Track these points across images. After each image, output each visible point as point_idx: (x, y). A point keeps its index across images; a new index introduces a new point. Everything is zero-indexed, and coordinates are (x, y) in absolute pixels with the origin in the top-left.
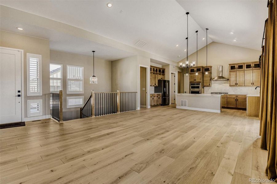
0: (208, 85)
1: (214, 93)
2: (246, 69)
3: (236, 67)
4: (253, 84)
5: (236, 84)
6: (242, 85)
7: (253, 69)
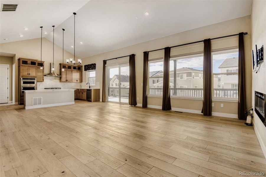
0: (42, 80)
1: (50, 88)
2: (73, 70)
3: (66, 67)
4: (77, 81)
5: (67, 80)
6: (71, 81)
7: (78, 70)
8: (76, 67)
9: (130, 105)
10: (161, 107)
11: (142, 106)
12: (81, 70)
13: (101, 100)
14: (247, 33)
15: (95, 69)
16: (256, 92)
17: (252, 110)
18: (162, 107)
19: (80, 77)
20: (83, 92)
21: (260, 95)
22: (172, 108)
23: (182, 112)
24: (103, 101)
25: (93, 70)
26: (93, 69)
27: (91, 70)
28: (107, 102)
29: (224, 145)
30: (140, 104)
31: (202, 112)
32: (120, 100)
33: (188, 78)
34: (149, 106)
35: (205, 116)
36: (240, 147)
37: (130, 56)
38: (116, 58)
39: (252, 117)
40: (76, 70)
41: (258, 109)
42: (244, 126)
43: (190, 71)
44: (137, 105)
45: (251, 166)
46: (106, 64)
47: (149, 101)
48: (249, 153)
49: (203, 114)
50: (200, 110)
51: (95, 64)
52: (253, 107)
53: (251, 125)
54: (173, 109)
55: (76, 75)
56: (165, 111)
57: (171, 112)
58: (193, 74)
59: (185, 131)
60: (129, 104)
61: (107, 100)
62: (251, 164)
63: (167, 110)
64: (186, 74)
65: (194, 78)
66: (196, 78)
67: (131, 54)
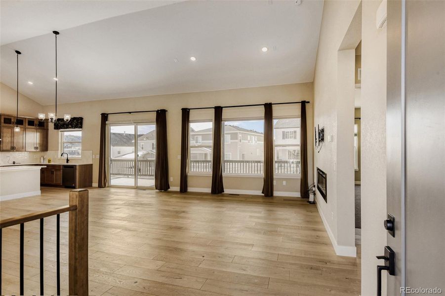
2: (27, 126)
3: (12, 121)
4: (36, 148)
5: (13, 147)
6: (22, 149)
7: (38, 128)
8: (33, 122)
9: (157, 191)
10: (209, 190)
11: (179, 190)
12: (45, 128)
13: (95, 184)
14: (308, 102)
15: (81, 127)
16: (318, 169)
17: (314, 186)
18: (211, 189)
19: (43, 141)
20: (53, 170)
21: (321, 173)
22: (224, 190)
23: (238, 195)
24: (100, 186)
25: (76, 129)
26: (76, 127)
27: (70, 128)
28: (108, 187)
29: (292, 226)
30: (175, 187)
31: (263, 193)
32: (136, 182)
33: (232, 141)
34: (190, 189)
35: (267, 198)
36: (306, 226)
37: (157, 111)
38: (130, 113)
39: (315, 194)
40: (33, 127)
41: (320, 186)
42: (308, 205)
43: (236, 130)
44: (169, 190)
45: (317, 240)
46: (107, 121)
47: (190, 181)
48: (314, 230)
49: (263, 195)
50: (260, 190)
51: (81, 119)
52: (316, 184)
53: (314, 203)
54: (227, 191)
55: (33, 138)
56: (216, 195)
57: (223, 195)
58: (240, 135)
59: (251, 217)
60: (156, 189)
61: (108, 184)
62: (316, 239)
63: (218, 193)
64: (230, 135)
65: (242, 141)
66: (244, 141)
67: (159, 109)
